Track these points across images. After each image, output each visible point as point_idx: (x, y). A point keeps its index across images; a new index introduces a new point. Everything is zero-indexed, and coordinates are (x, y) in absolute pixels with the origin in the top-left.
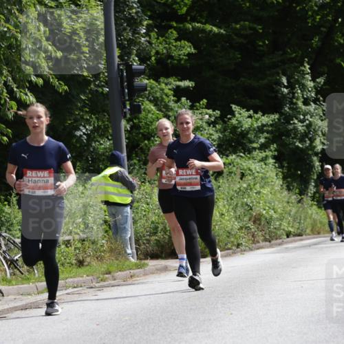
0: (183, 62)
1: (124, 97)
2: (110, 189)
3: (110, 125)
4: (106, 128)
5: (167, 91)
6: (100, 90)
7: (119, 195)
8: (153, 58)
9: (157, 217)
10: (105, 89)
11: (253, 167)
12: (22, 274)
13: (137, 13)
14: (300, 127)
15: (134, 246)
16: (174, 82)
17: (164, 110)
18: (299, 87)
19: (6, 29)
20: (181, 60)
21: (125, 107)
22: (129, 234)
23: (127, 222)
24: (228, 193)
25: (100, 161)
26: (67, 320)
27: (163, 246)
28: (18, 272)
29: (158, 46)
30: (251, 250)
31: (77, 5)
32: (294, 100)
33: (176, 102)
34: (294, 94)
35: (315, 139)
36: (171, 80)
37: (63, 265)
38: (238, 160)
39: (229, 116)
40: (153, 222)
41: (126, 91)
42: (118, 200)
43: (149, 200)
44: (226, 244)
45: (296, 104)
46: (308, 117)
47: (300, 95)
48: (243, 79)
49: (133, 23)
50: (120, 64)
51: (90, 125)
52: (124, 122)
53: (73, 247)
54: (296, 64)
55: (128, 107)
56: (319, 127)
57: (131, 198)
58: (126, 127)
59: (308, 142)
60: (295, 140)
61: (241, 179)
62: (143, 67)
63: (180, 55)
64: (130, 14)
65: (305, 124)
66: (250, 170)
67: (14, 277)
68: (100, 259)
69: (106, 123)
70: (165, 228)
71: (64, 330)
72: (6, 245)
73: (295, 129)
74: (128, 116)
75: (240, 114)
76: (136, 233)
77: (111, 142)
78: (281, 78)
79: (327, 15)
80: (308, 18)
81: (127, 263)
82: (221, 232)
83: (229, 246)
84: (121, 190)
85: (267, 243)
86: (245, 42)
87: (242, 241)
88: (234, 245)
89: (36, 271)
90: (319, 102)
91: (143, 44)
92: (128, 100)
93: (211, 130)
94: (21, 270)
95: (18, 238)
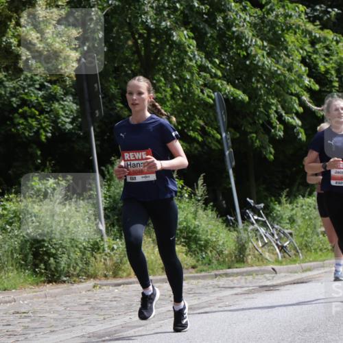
12: (290, 257)
19: (276, 69)
28: (287, 256)
31: (329, 50)
37: (321, 250)
67: (284, 259)
72: (278, 234)
89: (301, 255)
94: (289, 253)
95: (287, 229)
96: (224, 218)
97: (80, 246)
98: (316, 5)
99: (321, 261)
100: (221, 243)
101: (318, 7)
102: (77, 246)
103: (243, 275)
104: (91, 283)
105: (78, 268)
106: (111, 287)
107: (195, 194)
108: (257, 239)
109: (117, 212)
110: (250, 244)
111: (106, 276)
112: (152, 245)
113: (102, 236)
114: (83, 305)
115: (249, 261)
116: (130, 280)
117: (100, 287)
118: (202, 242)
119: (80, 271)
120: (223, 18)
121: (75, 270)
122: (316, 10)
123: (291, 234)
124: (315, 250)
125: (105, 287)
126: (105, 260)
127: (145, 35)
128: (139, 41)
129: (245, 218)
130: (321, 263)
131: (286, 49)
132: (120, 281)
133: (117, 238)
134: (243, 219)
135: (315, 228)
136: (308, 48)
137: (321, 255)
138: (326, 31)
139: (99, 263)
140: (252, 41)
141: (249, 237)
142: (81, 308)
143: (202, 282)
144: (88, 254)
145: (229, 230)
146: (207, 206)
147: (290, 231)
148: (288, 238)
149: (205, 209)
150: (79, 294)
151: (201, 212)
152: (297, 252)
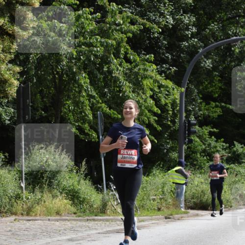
2: (175, 177)
7: (179, 179)
11: (241, 170)
17: (203, 141)
20: (214, 118)
21: (185, 140)
27: (196, 205)
31: (168, 92)
33: (209, 138)
36: (208, 128)
38: (235, 167)
39: (232, 146)
40: (193, 193)
41: (187, 132)
42: (178, 181)
48: (241, 130)
50: (185, 120)
52: (184, 146)
53: (156, 202)
55: (187, 140)
57: (185, 181)
61: (236, 176)
62: (196, 122)
63: (213, 116)
66: (240, 172)
68: (168, 208)
74: (187, 143)
75: (238, 146)
81: (180, 211)
83: (227, 206)
84: (180, 177)
89: (139, 211)
92: (187, 137)
93: (224, 152)
96: (96, 185)
97: (9, 195)
98: (163, 64)
99: (150, 216)
100: (92, 200)
101: (164, 66)
102: (7, 195)
103: (103, 221)
104: (13, 217)
105: (6, 208)
106: (25, 222)
107: (80, 171)
108: (114, 200)
109: (33, 177)
110: (110, 203)
111: (22, 214)
112: (51, 198)
113: (22, 190)
114: (8, 231)
115: (108, 212)
116: (37, 218)
117: (18, 221)
118: (81, 199)
119: (7, 210)
120: (108, 68)
121: (4, 209)
122: (163, 67)
124: (147, 209)
125: (21, 221)
126: (23, 204)
127: (60, 73)
128: (57, 76)
129: (108, 187)
130: (150, 217)
131: (143, 89)
132: (31, 218)
133: (31, 192)
134: (107, 188)
135: (149, 196)
136: (156, 89)
137: (151, 213)
138: (168, 81)
139: (19, 206)
140: (123, 83)
141: (109, 199)
142: (6, 233)
143: (79, 223)
144: (13, 200)
145: (98, 193)
146: (86, 178)
149: (85, 180)
150: (5, 224)
151: (82, 181)
152: (137, 209)
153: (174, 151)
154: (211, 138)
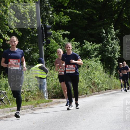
0: (65, 24)
1: (43, 38)
3: (38, 48)
4: (37, 49)
5: (59, 35)
6: (34, 35)
8: (54, 23)
9: (56, 83)
10: (36, 34)
11: (92, 64)
12: (5, 104)
13: (48, 5)
14: (110, 49)
15: (47, 94)
16: (63, 32)
17: (59, 42)
18: (110, 34)
20: (65, 23)
21: (44, 41)
22: (46, 89)
23: (45, 85)
24: (83, 74)
25: (34, 61)
26: (22, 122)
27: (58, 94)
28: (3, 104)
29: (56, 18)
30: (91, 95)
31: (25, 3)
32: (108, 39)
33: (63, 39)
34: (107, 36)
35: (116, 53)
36: (61, 31)
38: (87, 61)
39: (83, 45)
40: (54, 85)
41: (44, 35)
42: (41, 76)
43: (53, 76)
44: (82, 93)
45: (108, 40)
46: (113, 45)
47: (110, 37)
48: (88, 31)
49: (47, 9)
50: (42, 25)
51: (31, 48)
52: (43, 47)
53: (24, 94)
54: (108, 25)
55: (45, 41)
56: (117, 49)
57: (46, 76)
58: (44, 49)
59: (113, 54)
60: (108, 54)
61: (88, 68)
62: (50, 26)
63: (64, 22)
64: (46, 6)
65: (112, 47)
66: (91, 65)
67: (2, 106)
68: (34, 98)
69: (37, 47)
70: (59, 87)
71: (21, 125)
73: (108, 49)
74: (45, 45)
75: (87, 44)
76: (48, 89)
77: (39, 54)
78: (103, 30)
79: (120, 6)
80: (113, 8)
81: (45, 100)
82: (80, 88)
83: (83, 94)
84: (42, 73)
85: (98, 93)
86: (89, 17)
87: (88, 92)
88: (85, 93)
89: (10, 103)
90: (117, 39)
91: (51, 17)
92: (45, 39)
93: (76, 50)
94: (4, 103)
95: (3, 91)
123: (5, 93)
147: (5, 92)
148: (4, 95)
153: (35, 52)
154: (64, 39)
